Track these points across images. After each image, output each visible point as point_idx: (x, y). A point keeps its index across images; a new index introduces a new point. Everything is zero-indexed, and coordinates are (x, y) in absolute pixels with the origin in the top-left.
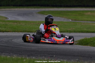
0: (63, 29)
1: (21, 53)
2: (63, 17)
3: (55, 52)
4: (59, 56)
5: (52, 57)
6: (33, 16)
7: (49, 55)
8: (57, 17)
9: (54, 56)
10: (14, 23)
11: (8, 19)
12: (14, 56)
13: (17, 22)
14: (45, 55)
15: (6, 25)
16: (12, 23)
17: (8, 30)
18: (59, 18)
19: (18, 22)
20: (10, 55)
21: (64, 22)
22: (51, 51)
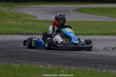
0: (107, 31)
1: (57, 61)
2: (106, 16)
3: (100, 60)
4: (104, 66)
5: (97, 66)
6: (69, 14)
7: (92, 65)
8: (99, 15)
9: (100, 65)
10: (45, 23)
11: (38, 18)
12: (49, 65)
13: (48, 23)
14: (87, 64)
15: (35, 26)
16: (43, 24)
17: (38, 33)
18: (101, 16)
19: (50, 22)
20: (43, 65)
21: (109, 22)
22: (94, 60)
